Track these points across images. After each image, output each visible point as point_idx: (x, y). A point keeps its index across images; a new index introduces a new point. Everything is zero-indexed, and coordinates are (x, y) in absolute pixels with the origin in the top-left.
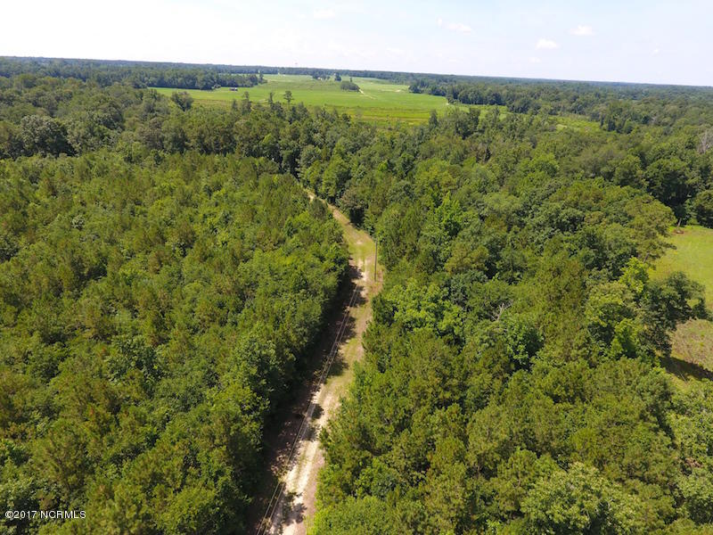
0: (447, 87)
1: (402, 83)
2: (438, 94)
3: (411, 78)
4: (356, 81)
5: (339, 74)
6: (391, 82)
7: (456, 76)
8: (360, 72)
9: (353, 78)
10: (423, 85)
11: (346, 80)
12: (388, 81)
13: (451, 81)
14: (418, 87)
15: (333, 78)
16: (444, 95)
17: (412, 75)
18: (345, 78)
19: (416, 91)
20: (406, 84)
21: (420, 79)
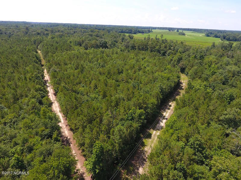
0: (222, 35)
1: (203, 33)
2: (217, 37)
3: (206, 31)
4: (184, 32)
5: (178, 29)
6: (198, 33)
7: (226, 31)
8: (187, 29)
9: (183, 31)
10: (211, 33)
11: (181, 32)
12: (197, 32)
13: (224, 32)
14: (209, 35)
15: (176, 31)
16: (219, 37)
17: (207, 30)
18: (180, 31)
19: (208, 36)
20: (204, 33)
21: (210, 31)
